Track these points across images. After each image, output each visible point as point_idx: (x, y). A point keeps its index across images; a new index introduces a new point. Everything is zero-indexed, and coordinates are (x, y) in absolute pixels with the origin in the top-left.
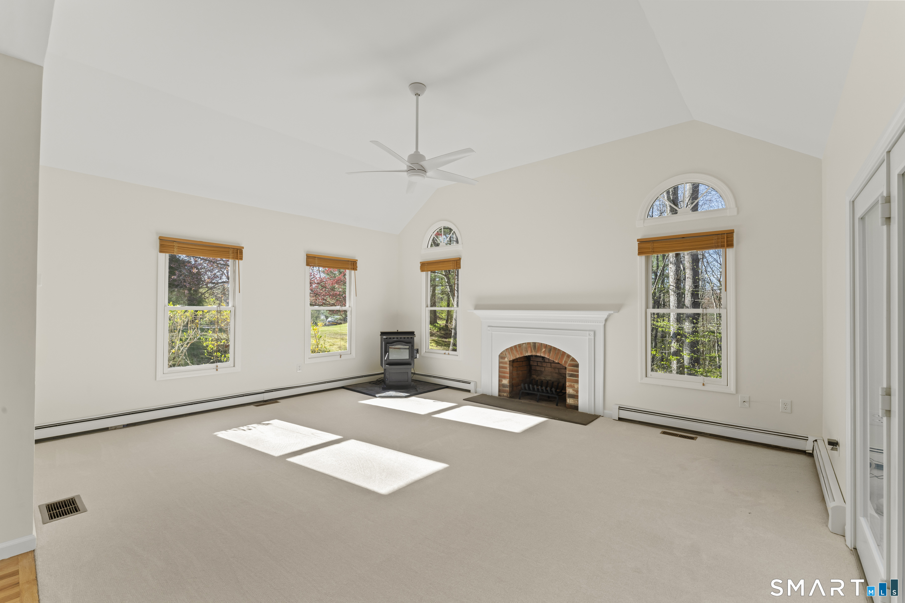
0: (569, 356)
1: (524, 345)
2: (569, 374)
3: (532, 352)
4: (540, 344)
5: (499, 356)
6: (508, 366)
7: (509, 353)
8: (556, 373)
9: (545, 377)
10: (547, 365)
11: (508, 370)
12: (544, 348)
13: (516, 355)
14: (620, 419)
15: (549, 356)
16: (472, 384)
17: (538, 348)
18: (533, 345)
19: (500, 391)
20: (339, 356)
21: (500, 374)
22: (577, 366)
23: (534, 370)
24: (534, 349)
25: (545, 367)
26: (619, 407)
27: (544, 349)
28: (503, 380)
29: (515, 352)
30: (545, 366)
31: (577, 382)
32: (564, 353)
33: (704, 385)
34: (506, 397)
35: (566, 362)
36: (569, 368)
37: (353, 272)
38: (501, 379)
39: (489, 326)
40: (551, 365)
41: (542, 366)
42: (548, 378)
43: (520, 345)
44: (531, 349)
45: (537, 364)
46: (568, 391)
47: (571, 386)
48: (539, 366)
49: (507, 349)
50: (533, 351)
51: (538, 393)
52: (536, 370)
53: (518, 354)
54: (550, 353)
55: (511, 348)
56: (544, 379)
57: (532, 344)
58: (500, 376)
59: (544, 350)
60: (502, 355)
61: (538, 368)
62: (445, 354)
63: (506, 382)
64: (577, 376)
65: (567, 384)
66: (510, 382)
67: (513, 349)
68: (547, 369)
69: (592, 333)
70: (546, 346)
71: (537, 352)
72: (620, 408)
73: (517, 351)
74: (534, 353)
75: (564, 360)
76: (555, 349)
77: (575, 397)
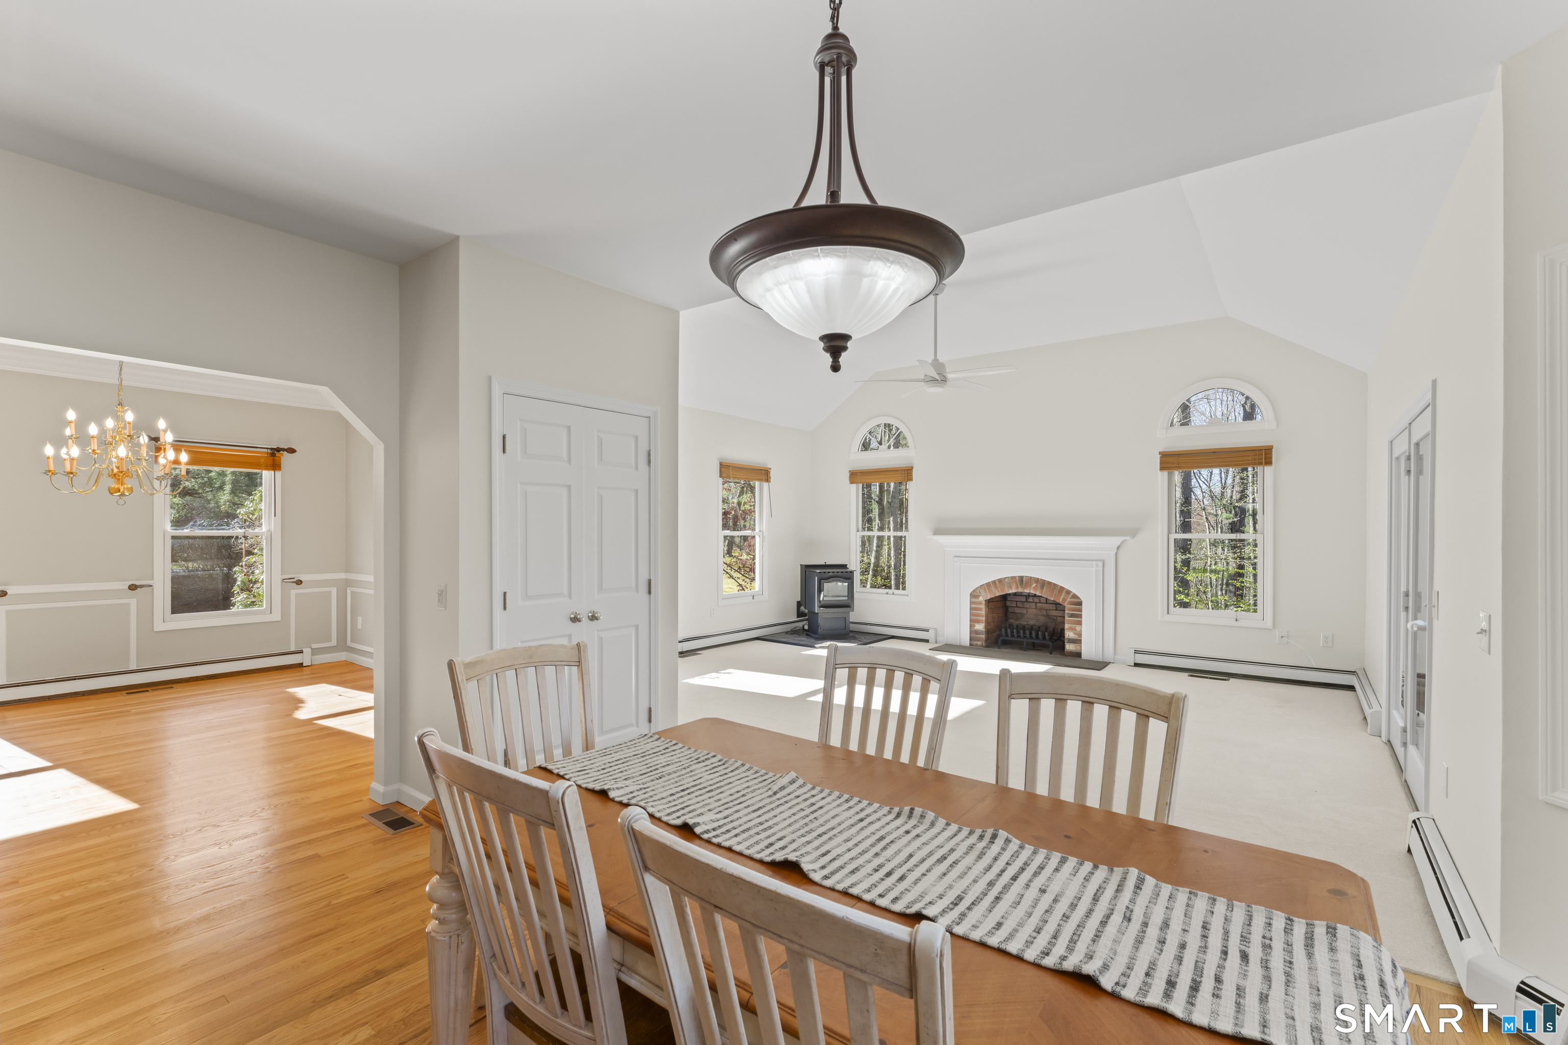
0: (1068, 592)
1: (1007, 579)
2: (1068, 614)
3: (1017, 588)
4: (1028, 579)
5: (971, 594)
6: (983, 607)
7: (985, 590)
8: (1043, 615)
9: (1026, 621)
10: (1030, 606)
11: (983, 612)
12: (1035, 583)
13: (995, 593)
14: (1136, 665)
15: (1041, 592)
16: (932, 632)
17: (1027, 582)
18: (1019, 580)
19: (971, 639)
20: (752, 597)
21: (972, 617)
22: (1080, 604)
23: (1012, 613)
24: (1020, 585)
25: (1026, 608)
26: (1135, 651)
28: (976, 625)
29: (993, 588)
30: (1028, 606)
31: (1080, 623)
32: (1062, 588)
33: (1237, 620)
34: (980, 646)
35: (1064, 600)
36: (1069, 607)
37: (765, 485)
38: (974, 623)
39: (955, 556)
40: (1036, 606)
41: (1023, 607)
42: (1032, 622)
43: (1000, 581)
44: (1017, 585)
45: (1016, 605)
46: (1067, 635)
47: (1071, 629)
48: (1018, 607)
49: (982, 585)
50: (1019, 586)
51: (1025, 640)
52: (1015, 613)
53: (998, 591)
54: (1043, 588)
55: (988, 584)
56: (1026, 623)
57: (1017, 578)
58: (971, 621)
59: (1034, 585)
60: (974, 593)
61: (1017, 610)
62: (887, 593)
63: (980, 627)
64: (1080, 616)
65: (1067, 626)
66: (986, 627)
67: (990, 585)
68: (1030, 611)
69: (1100, 564)
70: (1037, 580)
71: (1025, 588)
72: (1136, 652)
73: (996, 587)
74: (1020, 590)
75: (1062, 597)
76: (1049, 583)
77: (1077, 642)
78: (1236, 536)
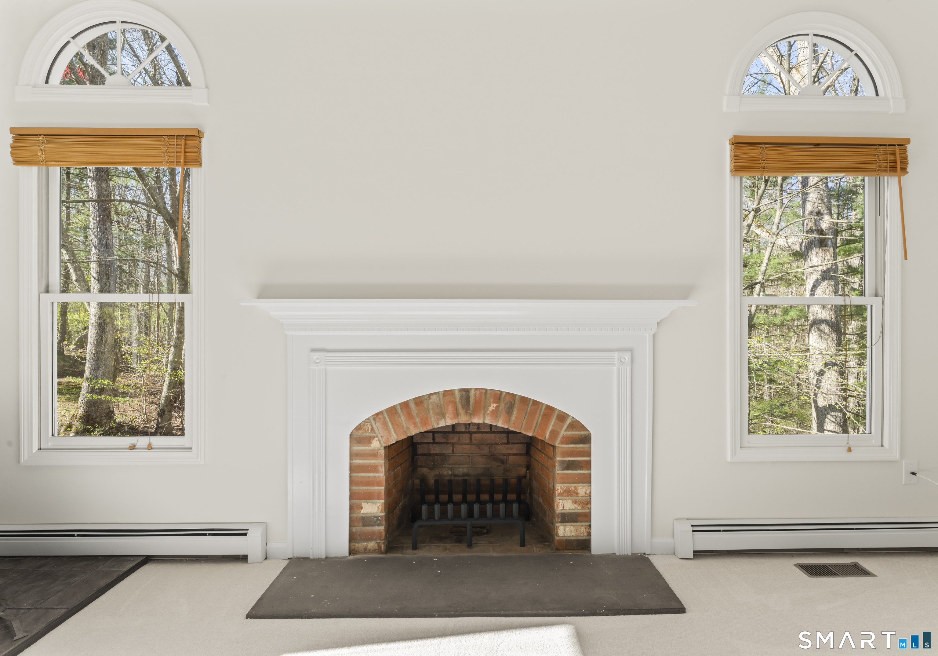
0: (563, 417)
1: (434, 398)
2: (562, 462)
3: (457, 414)
4: (481, 393)
5: (350, 435)
6: (381, 462)
7: (385, 424)
8: (482, 456)
9: (452, 469)
10: (459, 439)
11: (381, 475)
12: (494, 403)
13: (408, 428)
14: (698, 554)
15: (508, 421)
16: (255, 536)
17: (478, 402)
18: (461, 398)
19: (352, 538)
21: (354, 488)
22: (586, 439)
23: (423, 455)
24: (463, 407)
25: (453, 444)
26: (692, 526)
27: (495, 405)
28: (364, 505)
29: (403, 419)
30: (455, 441)
31: (587, 480)
32: (550, 409)
33: (849, 450)
34: (374, 551)
35: (554, 434)
36: (563, 448)
38: (358, 502)
39: (314, 350)
40: (471, 439)
41: (447, 443)
42: (462, 470)
43: (419, 401)
44: (456, 409)
45: (434, 439)
46: (561, 508)
47: (568, 493)
48: (437, 443)
49: (377, 414)
50: (461, 411)
51: (468, 523)
52: (429, 455)
53: (415, 425)
54: (512, 412)
55: (392, 411)
56: (450, 473)
57: (457, 394)
58: (352, 495)
59: (493, 406)
60: (360, 433)
61: (436, 450)
62: (133, 447)
63: (375, 508)
64: (588, 465)
65: (559, 488)
66: (390, 508)
67: (396, 413)
68: (458, 448)
69: (627, 357)
70: (498, 396)
71: (472, 415)
72: (697, 529)
73: (410, 416)
74: (463, 419)
75: (550, 428)
76: (524, 400)
77: (580, 519)
78: (845, 300)
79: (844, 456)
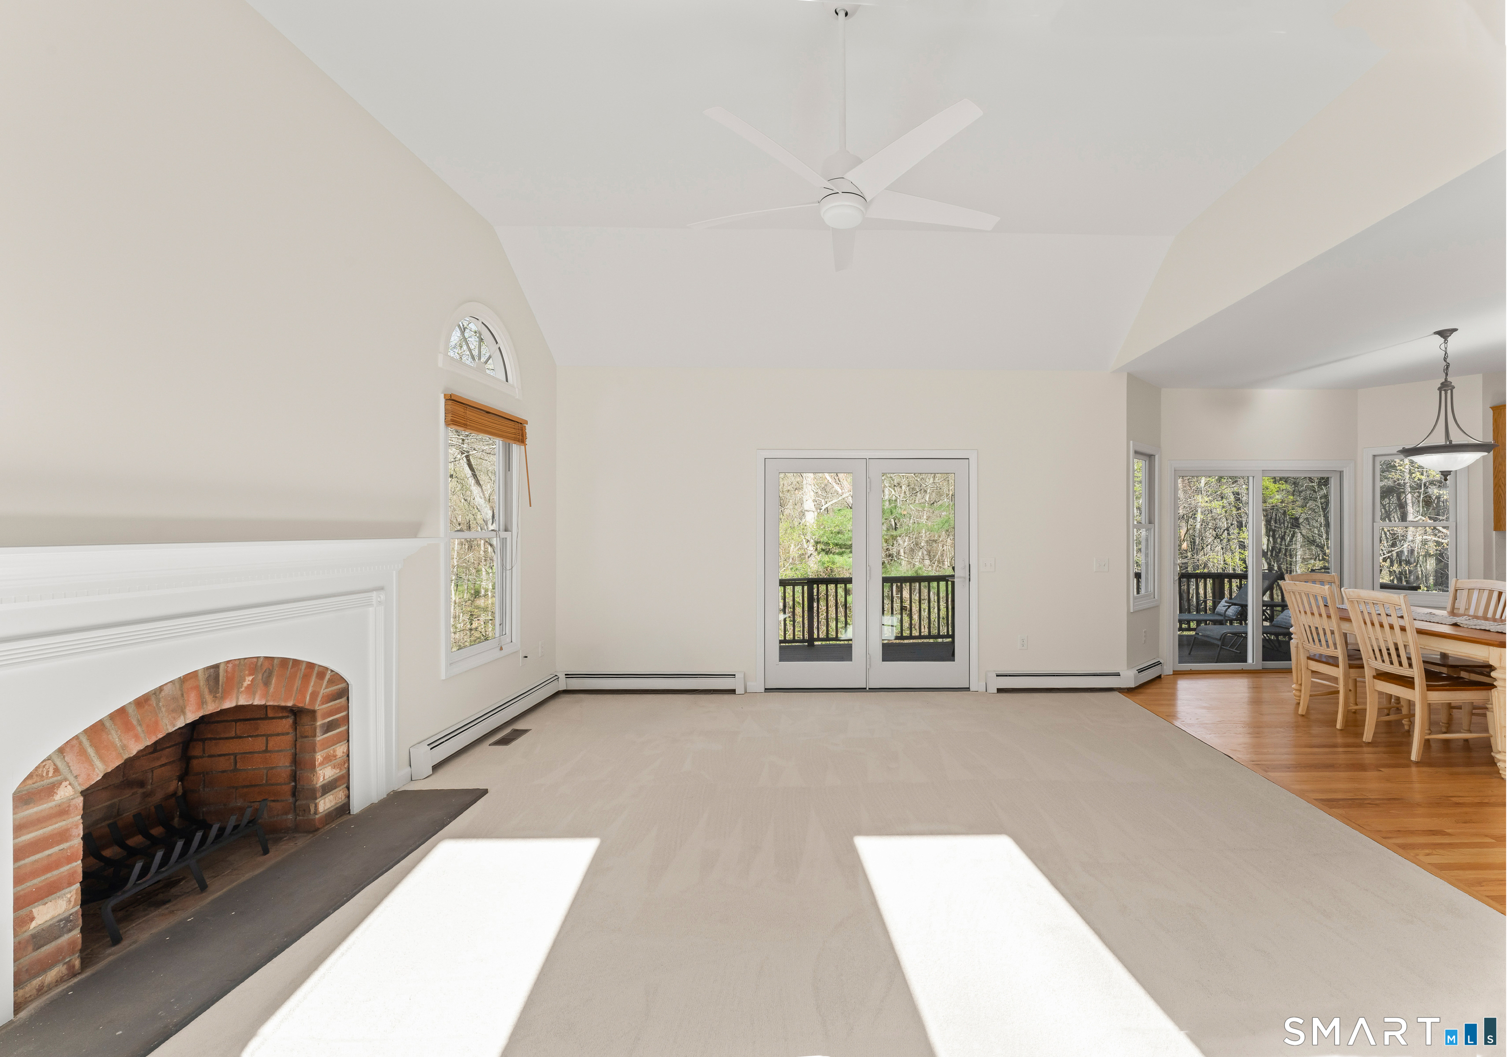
0: (322, 672)
2: (323, 726)
3: (201, 703)
4: (234, 665)
6: (75, 819)
7: (82, 755)
11: (74, 842)
12: (250, 675)
15: (265, 695)
17: (230, 679)
18: (208, 680)
22: (344, 693)
24: (210, 691)
26: (429, 745)
27: (251, 678)
28: (36, 910)
29: (115, 736)
31: (346, 737)
32: (311, 666)
33: (501, 649)
34: (60, 982)
35: (314, 695)
36: (322, 709)
38: (28, 910)
43: (144, 699)
44: (201, 696)
46: (321, 779)
47: (327, 760)
50: (208, 697)
53: (137, 738)
54: (270, 682)
55: (96, 728)
57: (201, 676)
59: (248, 680)
64: (346, 720)
65: (319, 757)
70: (254, 665)
71: (223, 698)
72: (433, 746)
73: (128, 727)
74: (211, 708)
75: (310, 690)
76: (284, 661)
77: (338, 783)
79: (497, 654)
